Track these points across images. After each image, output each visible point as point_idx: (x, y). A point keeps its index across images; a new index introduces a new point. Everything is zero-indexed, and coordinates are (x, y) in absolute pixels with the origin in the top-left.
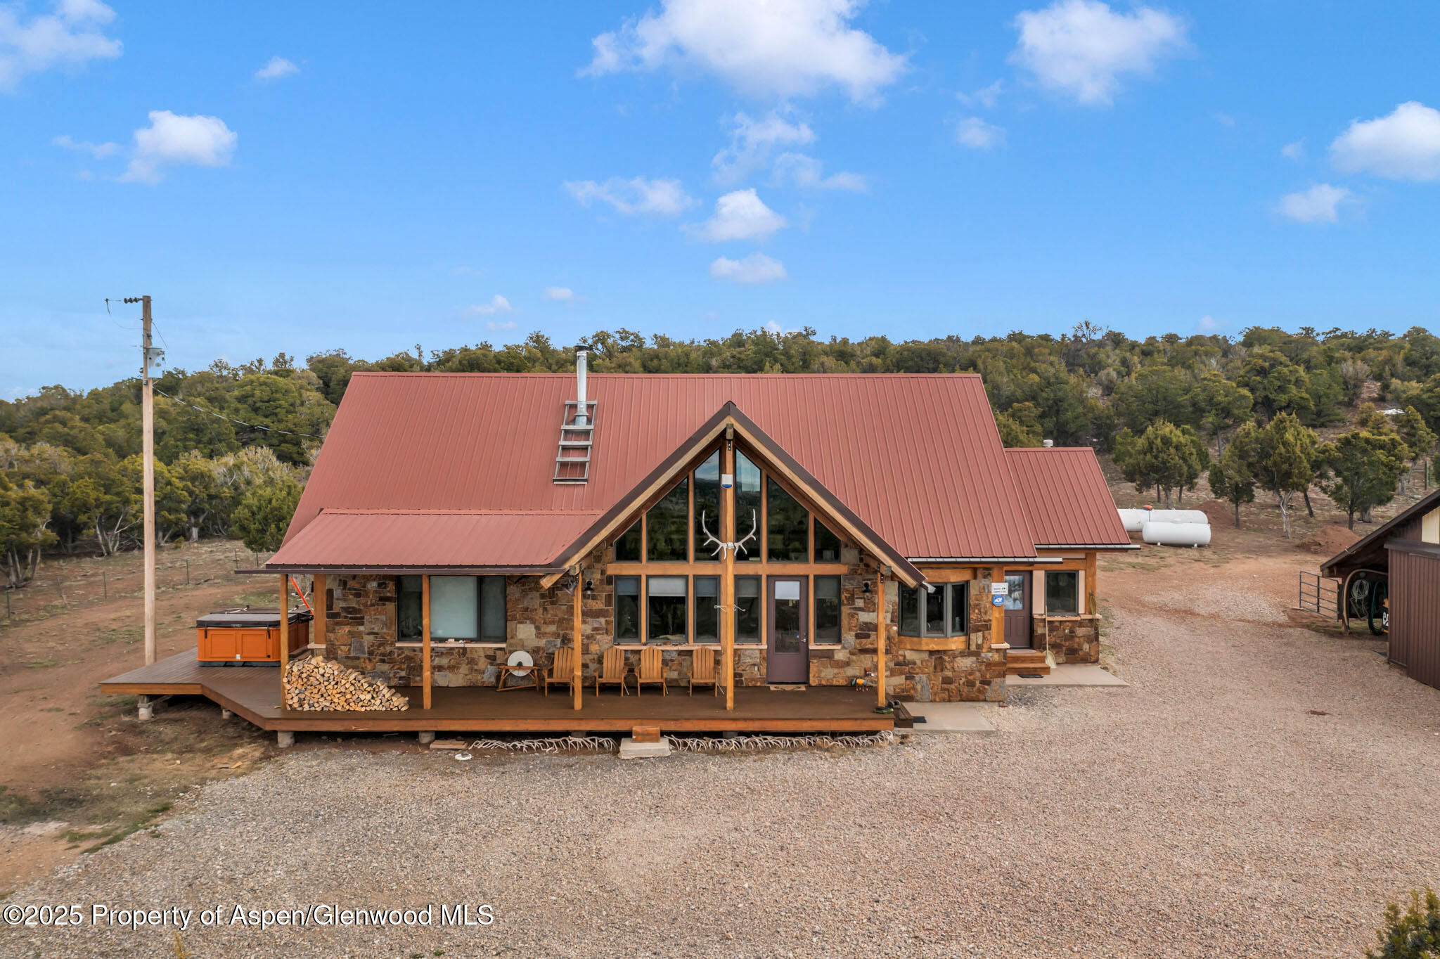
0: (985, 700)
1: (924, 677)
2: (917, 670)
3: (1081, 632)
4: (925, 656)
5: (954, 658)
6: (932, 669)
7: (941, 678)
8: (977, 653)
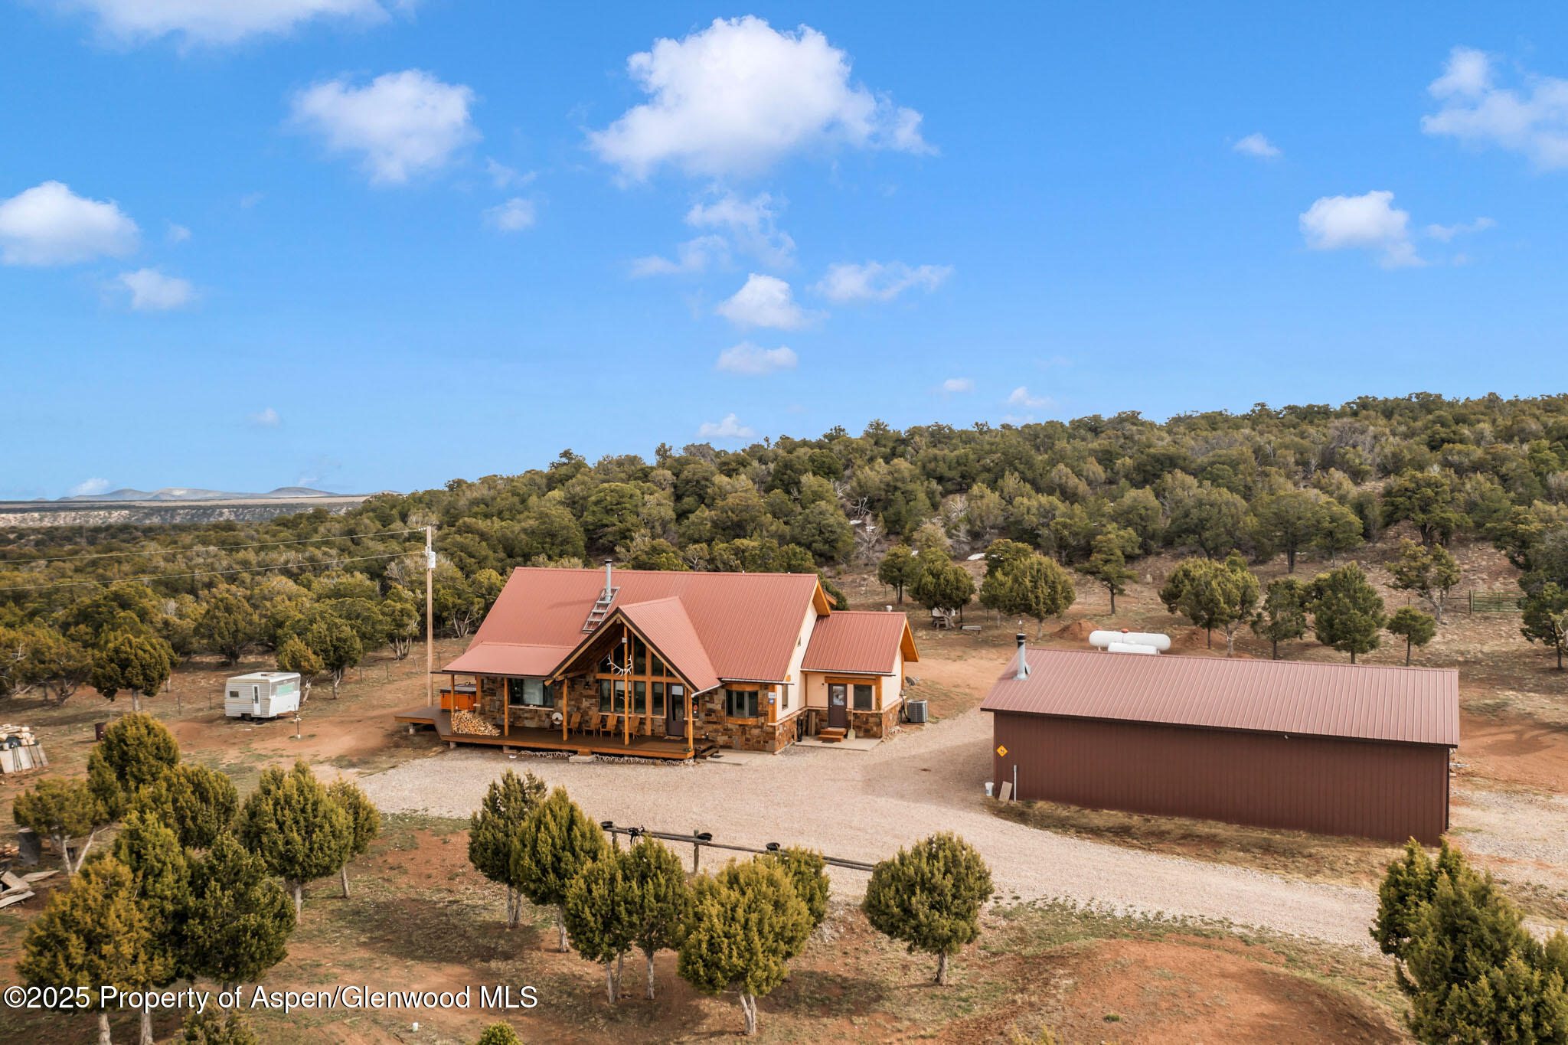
0: (765, 750)
1: (737, 737)
2: (733, 733)
3: (871, 720)
4: (737, 726)
5: (751, 728)
6: (740, 733)
7: (744, 738)
8: (761, 727)
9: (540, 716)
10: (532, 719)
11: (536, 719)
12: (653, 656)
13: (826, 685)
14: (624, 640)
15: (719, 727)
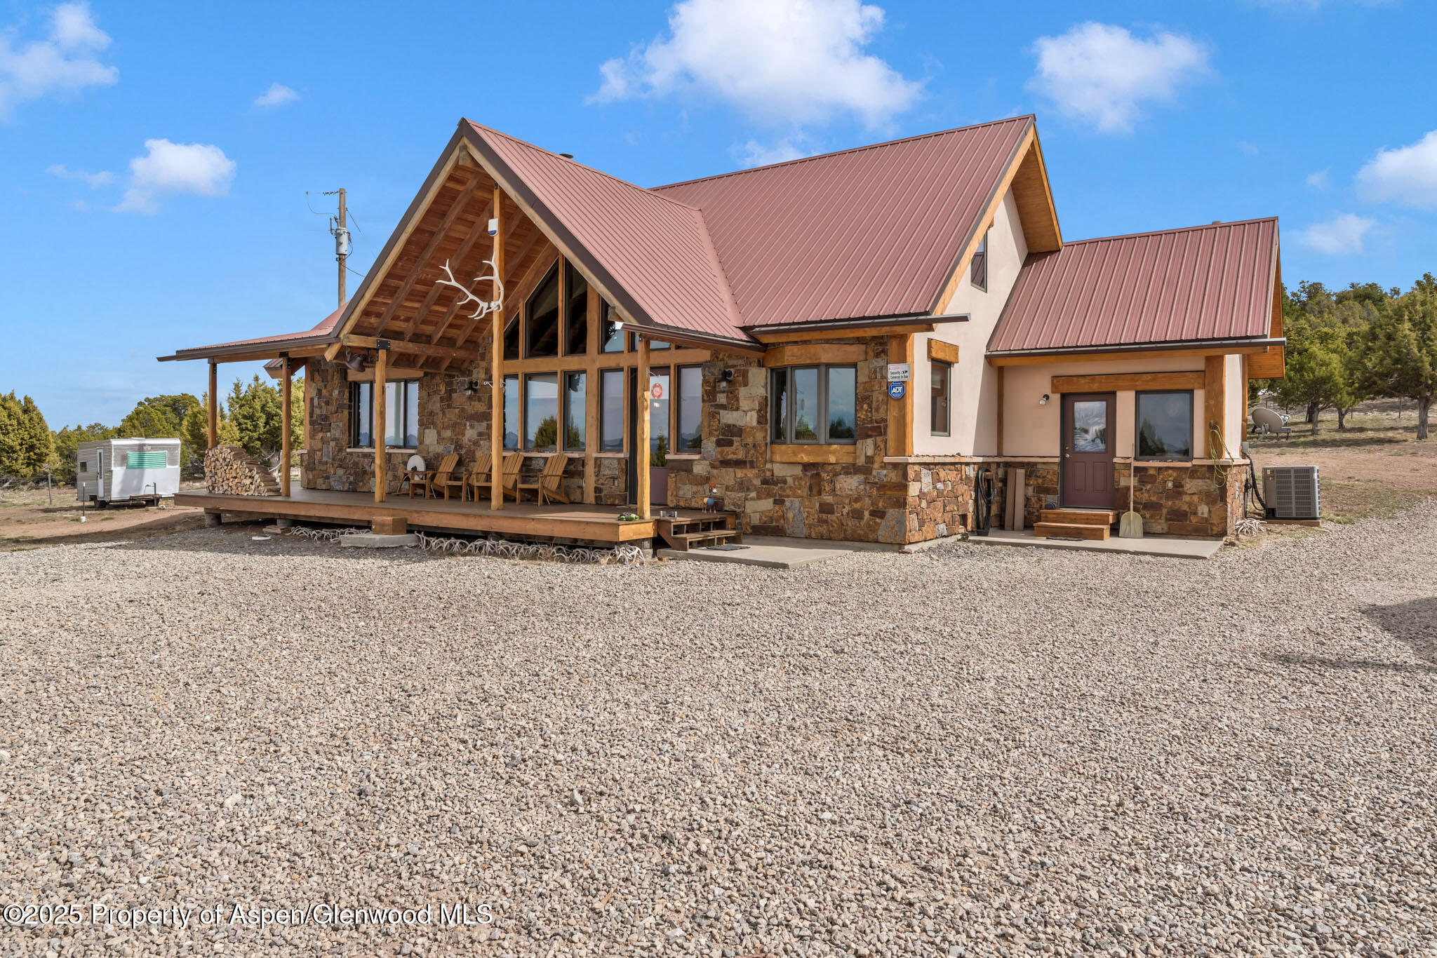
0: (877, 542)
1: (797, 502)
2: (788, 492)
3: (1191, 486)
4: (798, 471)
5: (836, 474)
6: (805, 492)
7: (818, 505)
8: (864, 470)
9: (395, 468)
12: (605, 306)
13: (1056, 398)
14: (493, 225)
15: (750, 473)
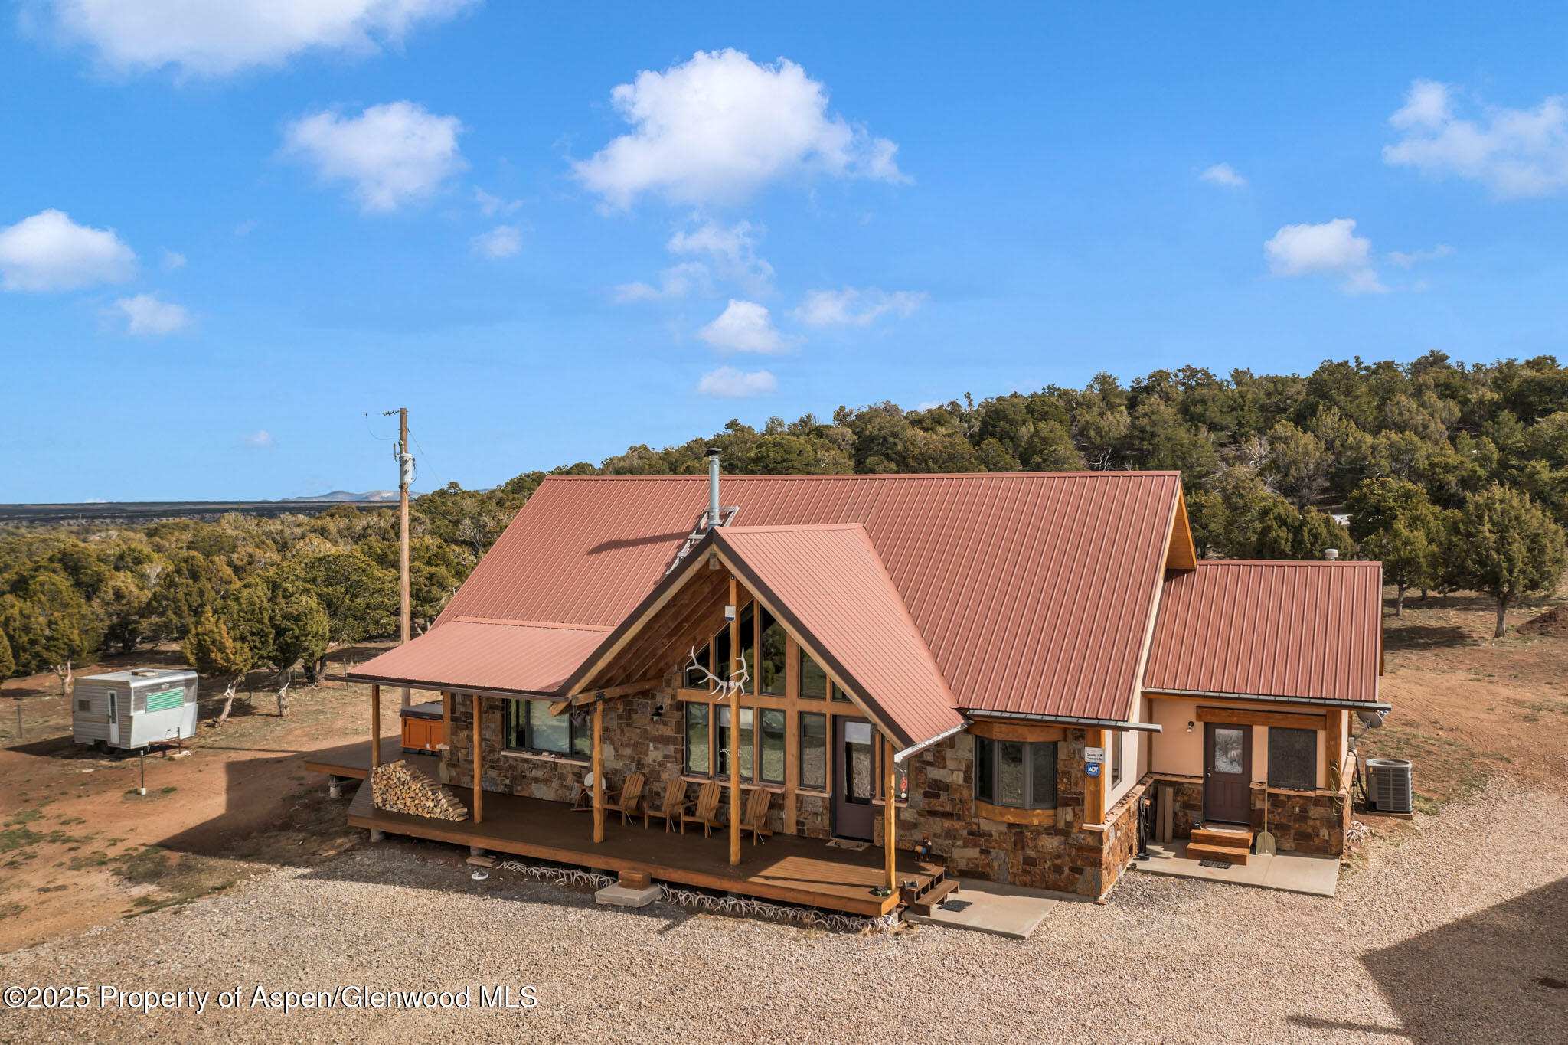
0: (1075, 892)
1: (1002, 854)
2: (994, 844)
3: (1315, 812)
4: (1004, 829)
5: (1039, 834)
6: (1010, 846)
7: (1021, 858)
8: (1065, 832)
9: (562, 777)
10: (546, 781)
11: (555, 783)
13: (1200, 726)
14: (730, 611)
15: (957, 825)
